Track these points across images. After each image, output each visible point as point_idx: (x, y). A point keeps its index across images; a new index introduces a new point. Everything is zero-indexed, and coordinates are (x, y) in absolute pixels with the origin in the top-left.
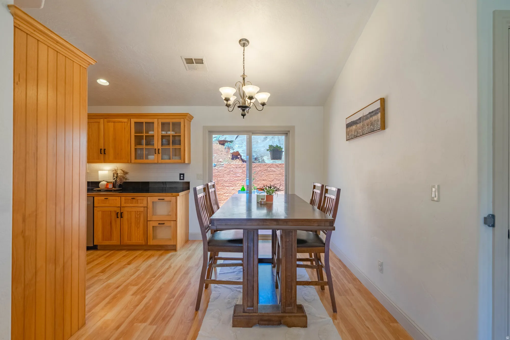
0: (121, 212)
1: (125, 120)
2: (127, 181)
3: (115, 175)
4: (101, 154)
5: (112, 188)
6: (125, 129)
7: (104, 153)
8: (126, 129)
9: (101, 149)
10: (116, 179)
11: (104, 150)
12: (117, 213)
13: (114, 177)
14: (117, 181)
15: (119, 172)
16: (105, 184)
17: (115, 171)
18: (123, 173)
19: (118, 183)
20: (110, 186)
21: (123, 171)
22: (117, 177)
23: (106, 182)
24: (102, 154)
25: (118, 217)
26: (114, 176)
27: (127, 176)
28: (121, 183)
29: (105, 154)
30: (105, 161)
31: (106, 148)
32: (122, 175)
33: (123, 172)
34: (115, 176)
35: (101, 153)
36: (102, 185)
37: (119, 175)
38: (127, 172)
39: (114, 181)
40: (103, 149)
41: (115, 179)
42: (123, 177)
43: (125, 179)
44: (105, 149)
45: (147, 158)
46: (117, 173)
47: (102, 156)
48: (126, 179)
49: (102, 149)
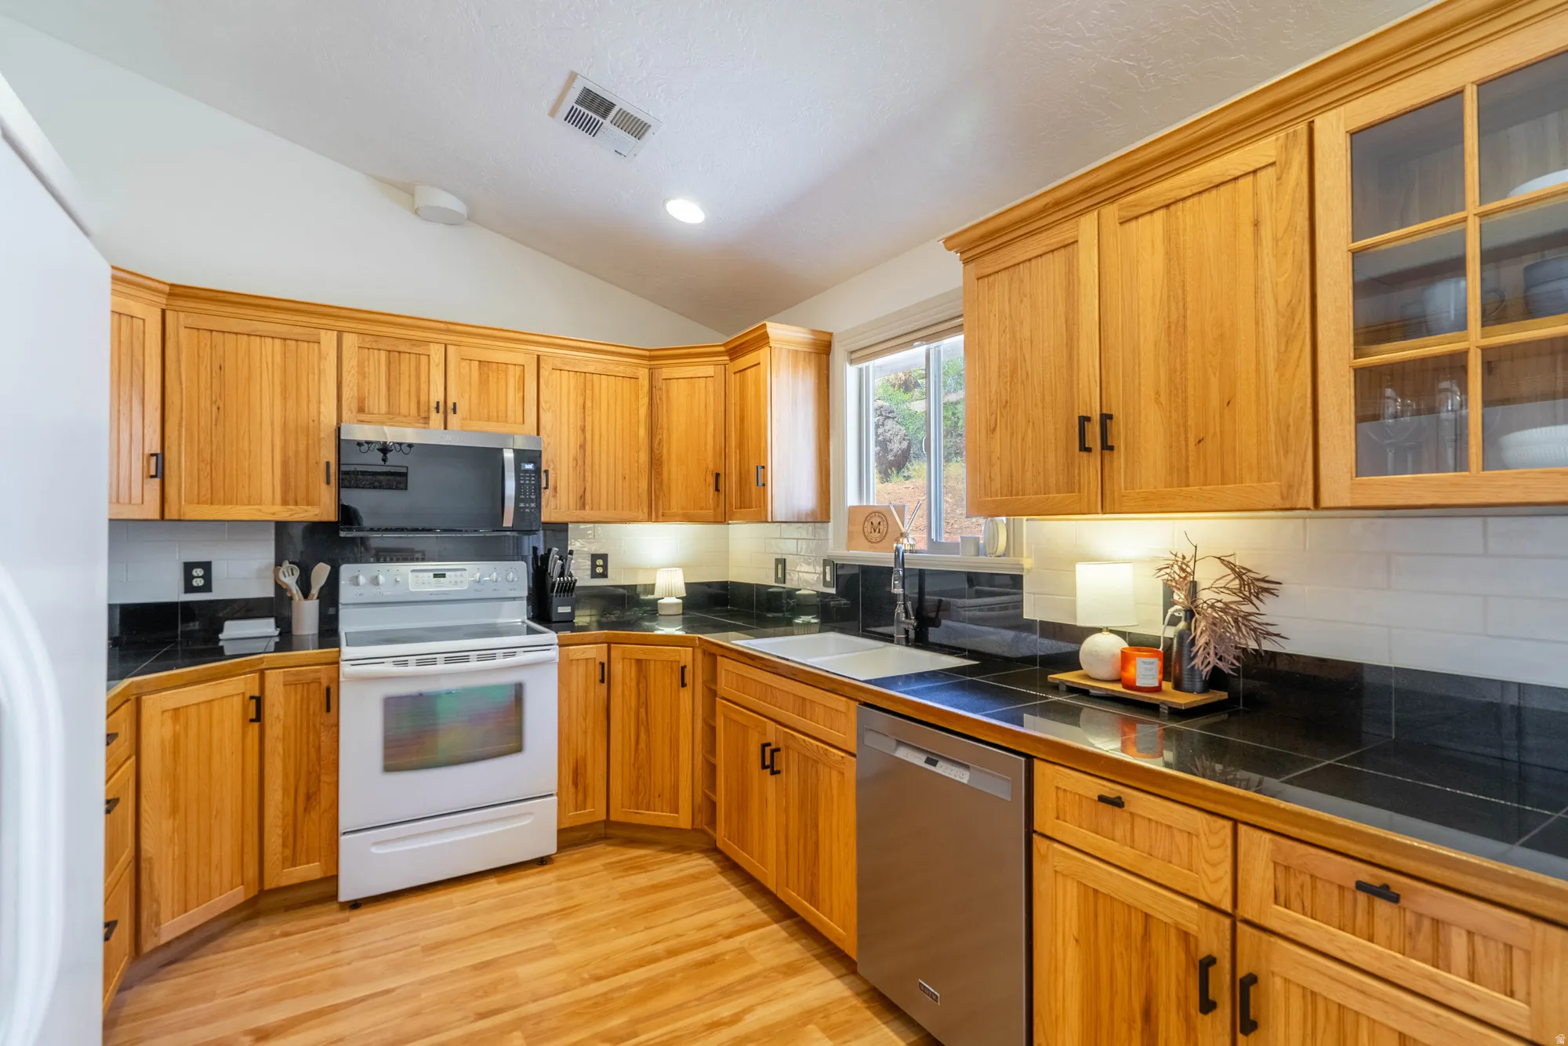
0: (1241, 973)
1: (1264, 150)
2: (1267, 646)
3: (1179, 596)
4: (1085, 454)
5: (1158, 690)
6: (1256, 224)
7: (1107, 447)
8: (1266, 232)
9: (1084, 420)
10: (1182, 625)
11: (1106, 418)
12: (1208, 963)
13: (1170, 611)
14: (1193, 643)
15: (1211, 579)
16: (1114, 655)
17: (1176, 568)
18: (1236, 583)
19: (1197, 661)
20: (1146, 672)
21: (1239, 573)
22: (1190, 614)
23: (1122, 634)
24: (1089, 450)
25: (1207, 1006)
26: (1168, 602)
27: (1269, 610)
28: (1220, 665)
29: (1111, 448)
30: (1107, 503)
31: (1116, 410)
32: (1227, 598)
33: (1239, 576)
34: (1174, 604)
35: (1084, 448)
36: (1096, 656)
37: (1205, 596)
38: (1263, 580)
39: (1171, 632)
40: (1096, 417)
41: (1179, 619)
42: (1242, 620)
43: (1254, 630)
44: (1110, 417)
45: (1493, 458)
46: (1194, 584)
47: (1091, 465)
48: (1261, 633)
49: (1088, 419)
